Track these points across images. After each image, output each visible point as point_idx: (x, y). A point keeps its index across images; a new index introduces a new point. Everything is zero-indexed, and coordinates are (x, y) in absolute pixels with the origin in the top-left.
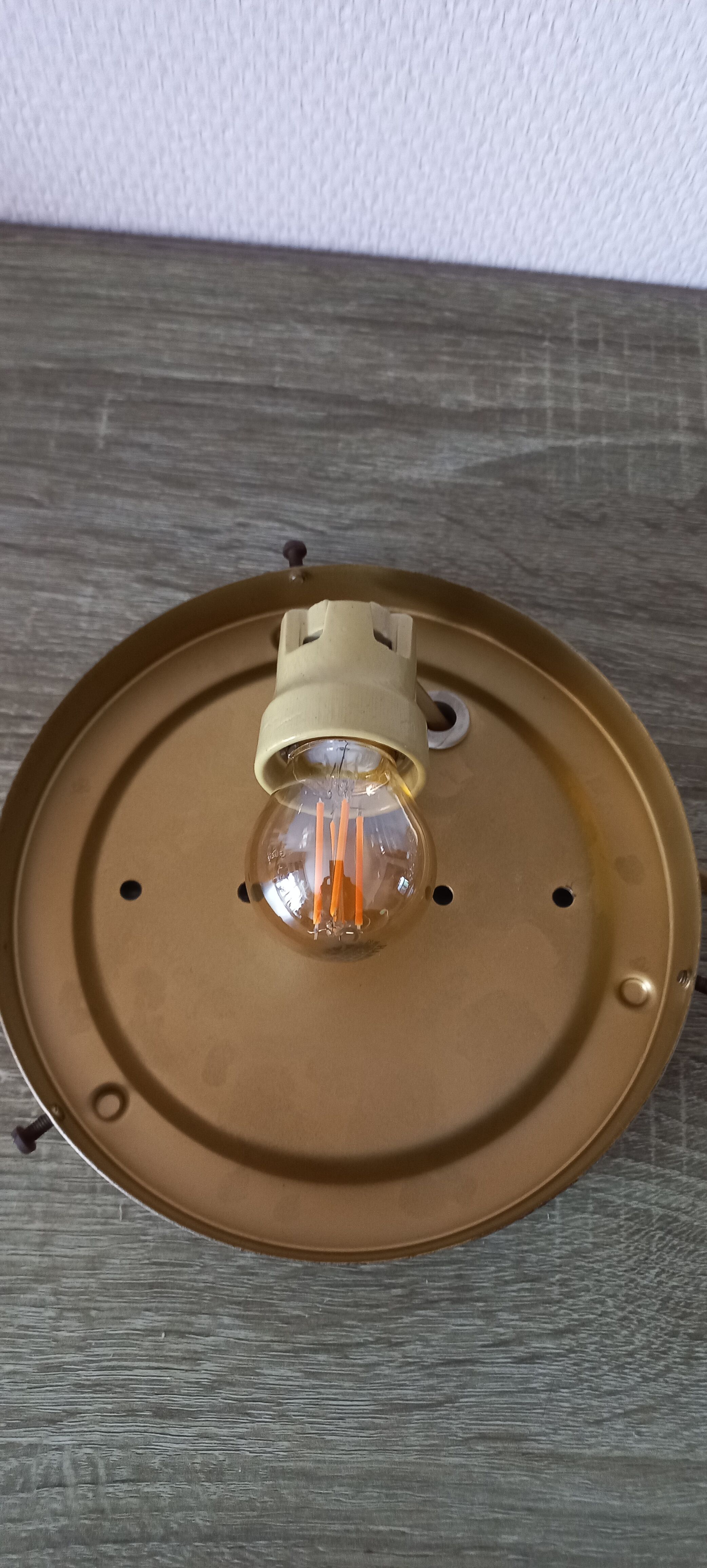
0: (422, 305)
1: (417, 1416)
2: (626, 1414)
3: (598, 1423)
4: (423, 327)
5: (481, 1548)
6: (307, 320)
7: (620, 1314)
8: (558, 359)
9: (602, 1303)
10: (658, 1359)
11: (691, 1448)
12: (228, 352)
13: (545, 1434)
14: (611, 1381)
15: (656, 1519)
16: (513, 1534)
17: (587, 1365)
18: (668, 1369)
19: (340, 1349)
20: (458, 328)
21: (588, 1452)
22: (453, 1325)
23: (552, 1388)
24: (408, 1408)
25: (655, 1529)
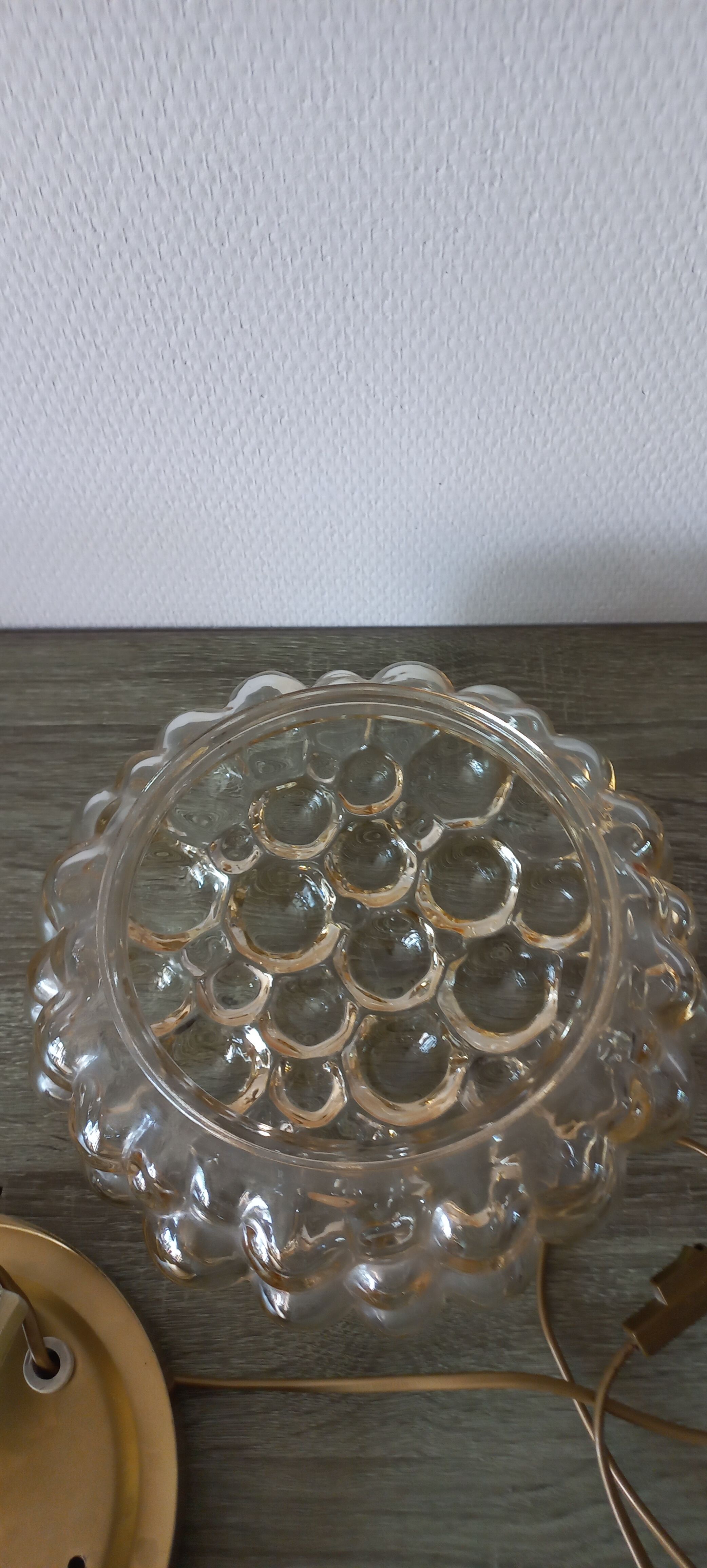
0: (205, 659)
2: (318, 1427)
4: (206, 674)
6: (126, 677)
7: (317, 1355)
9: (304, 1348)
11: (362, 1449)
12: (72, 704)
13: (261, 1444)
15: (335, 1500)
21: (289, 1455)
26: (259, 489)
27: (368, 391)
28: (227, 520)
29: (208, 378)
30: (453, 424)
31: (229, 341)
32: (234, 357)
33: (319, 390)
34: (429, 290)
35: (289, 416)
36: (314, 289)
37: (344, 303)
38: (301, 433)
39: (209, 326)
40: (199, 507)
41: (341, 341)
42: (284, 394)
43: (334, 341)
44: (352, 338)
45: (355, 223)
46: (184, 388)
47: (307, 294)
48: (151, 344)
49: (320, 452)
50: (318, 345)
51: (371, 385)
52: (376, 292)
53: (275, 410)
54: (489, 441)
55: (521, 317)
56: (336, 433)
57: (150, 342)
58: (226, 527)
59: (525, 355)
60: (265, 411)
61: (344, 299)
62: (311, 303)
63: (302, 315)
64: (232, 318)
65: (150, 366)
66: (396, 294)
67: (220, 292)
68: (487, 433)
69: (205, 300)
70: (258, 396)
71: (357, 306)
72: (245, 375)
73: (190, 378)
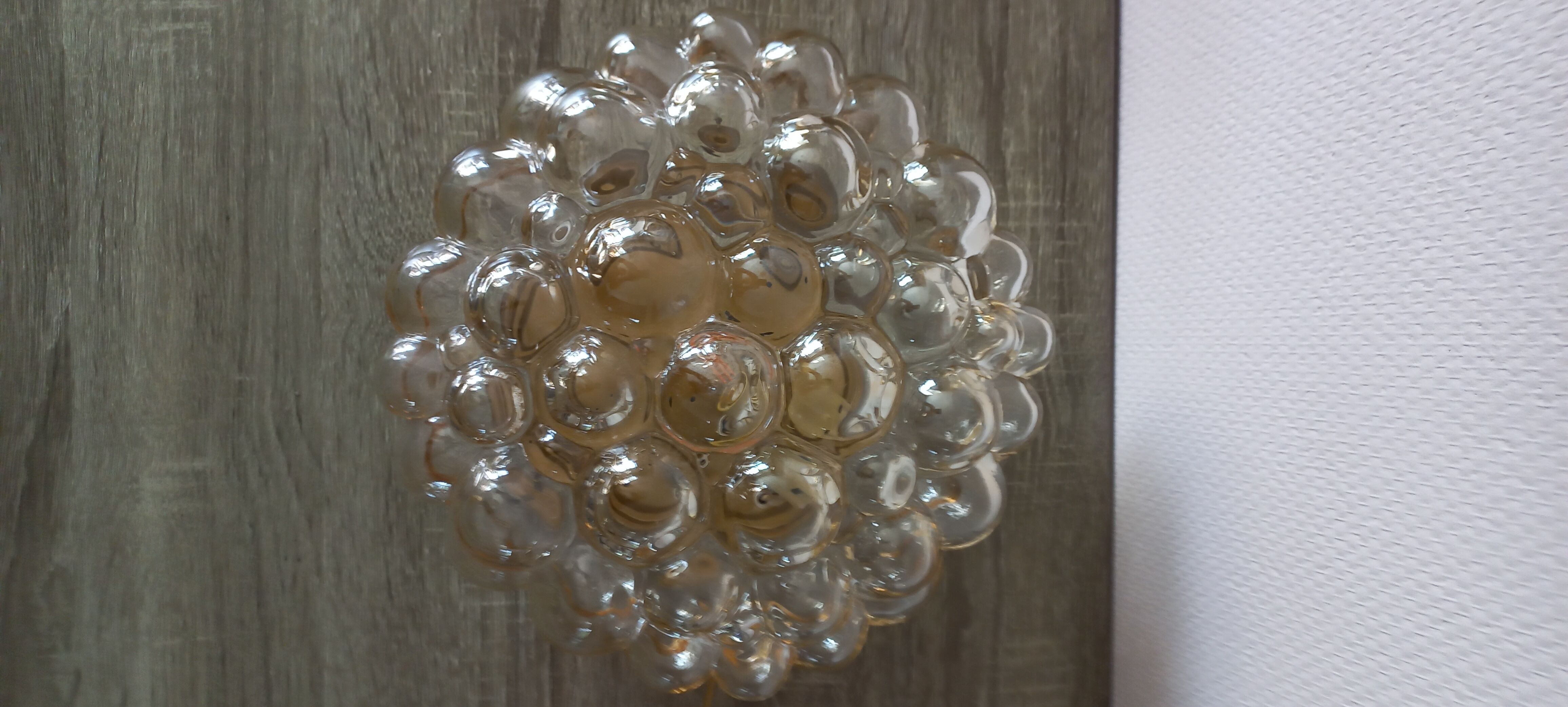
0: (1081, 114)
1: (337, 102)
3: (338, 213)
4: (1064, 115)
5: (266, 140)
6: (1062, 31)
7: (403, 229)
8: (1047, 212)
9: (409, 218)
10: (378, 251)
11: (328, 268)
13: (330, 180)
14: (363, 221)
15: (287, 244)
16: (274, 158)
17: (372, 207)
18: (372, 257)
19: (372, 56)
20: (1065, 139)
21: (322, 205)
22: (391, 126)
23: (357, 185)
24: (341, 97)
25: (281, 244)
26: (1245, 159)
27: (1336, 271)
28: (1217, 127)
29: (1352, 92)
30: (1302, 364)
31: (1389, 113)
32: (1372, 121)
33: (1338, 217)
34: (1432, 332)
35: (1315, 185)
36: (1438, 203)
37: (1422, 238)
38: (1298, 200)
39: (1403, 90)
40: (1230, 95)
41: (1386, 238)
42: (1335, 178)
43: (1385, 230)
44: (1387, 249)
45: (1504, 245)
46: (1343, 67)
47: (1432, 196)
48: (1387, 26)
49: (1279, 222)
50: (1381, 212)
51: (1342, 274)
52: (1433, 273)
53: (1320, 169)
54: (1286, 404)
55: (1403, 435)
56: (1297, 238)
57: (1390, 25)
58: (1211, 126)
59: (1365, 440)
60: (1320, 159)
61: (1426, 238)
62: (1424, 201)
63: (1411, 192)
64: (1410, 115)
65: (1365, 27)
66: (1429, 295)
67: (1437, 98)
68: (1293, 402)
69: (1430, 83)
70: (1334, 150)
71: (1418, 253)
72: (1353, 134)
73: (1353, 73)
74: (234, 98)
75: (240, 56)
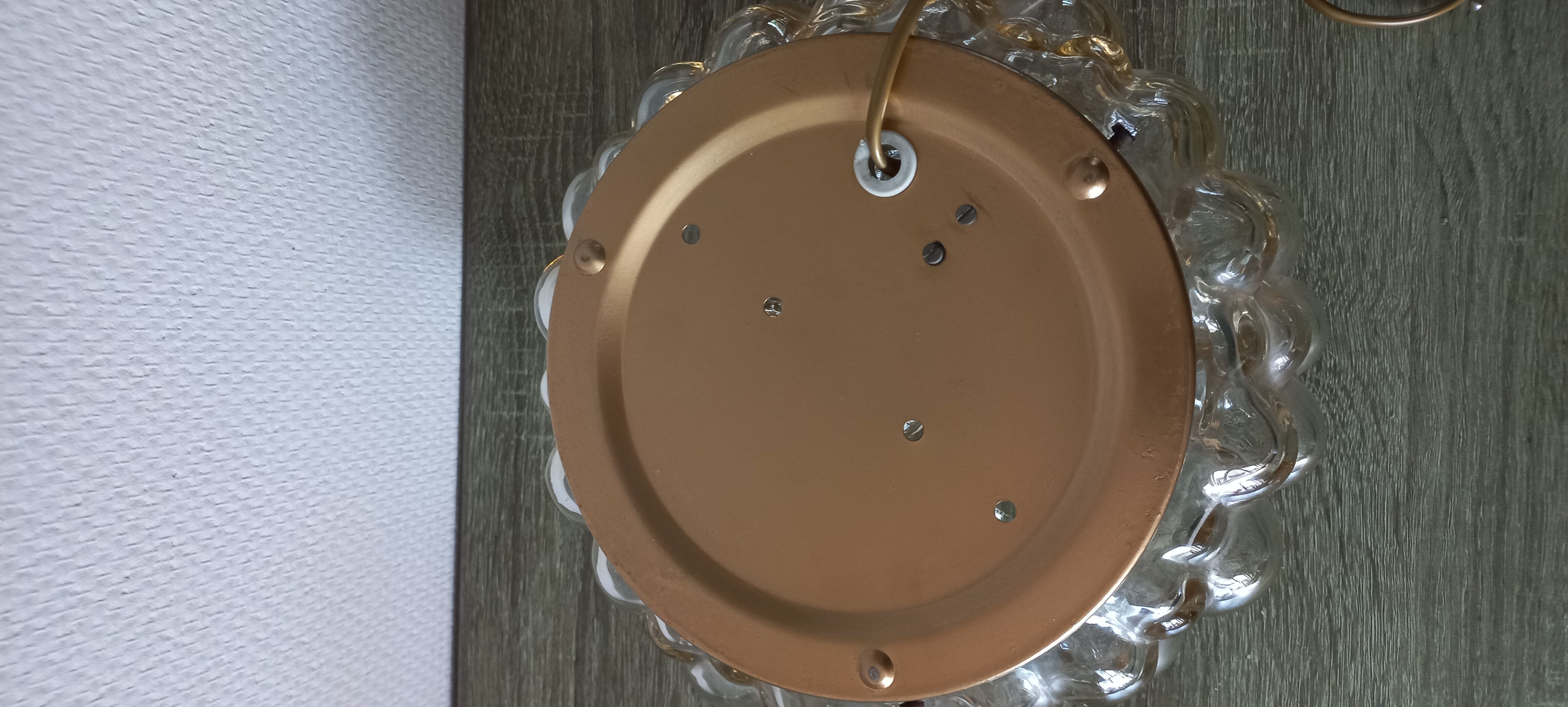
0: (497, 538)
1: (1381, 579)
2: (1377, 422)
3: (1384, 444)
4: (515, 538)
5: (1475, 536)
6: (516, 632)
8: (536, 428)
10: (1336, 395)
11: (1401, 375)
12: (549, 696)
13: (1393, 484)
14: (1353, 432)
15: (1452, 406)
16: (1465, 513)
17: (1342, 450)
18: (1344, 388)
19: (1334, 634)
20: (514, 510)
21: (1405, 453)
22: (1314, 548)
23: (1359, 477)
24: (1376, 584)
25: (1459, 407)
26: (292, 477)
27: (172, 337)
28: (329, 517)
29: (149, 547)
30: (218, 229)
31: (98, 521)
32: (121, 513)
33: (168, 401)
34: (33, 251)
35: (201, 441)
36: (27, 408)
37: (49, 367)
38: (223, 424)
39: (77, 548)
40: (313, 553)
41: (103, 371)
42: (172, 447)
43: (103, 381)
44: (100, 357)
46: (160, 578)
47: (34, 417)
48: (100, 625)
49: (248, 400)
50: (109, 402)
51: (164, 333)
52: (33, 323)
53: (192, 459)
54: (241, 184)
55: (77, 129)
56: (225, 380)
57: (96, 626)
58: (338, 518)
59: (131, 129)
60: (193, 472)
61: (43, 366)
62: (47, 412)
63: (66, 424)
64: (66, 517)
65: (130, 625)
66: (38, 296)
67: (28, 535)
68: (232, 186)
69: (38, 555)
70: (175, 481)
71: (55, 349)
72: (147, 499)
73: (148, 571)
74: (1517, 588)
75: (1507, 641)
